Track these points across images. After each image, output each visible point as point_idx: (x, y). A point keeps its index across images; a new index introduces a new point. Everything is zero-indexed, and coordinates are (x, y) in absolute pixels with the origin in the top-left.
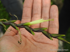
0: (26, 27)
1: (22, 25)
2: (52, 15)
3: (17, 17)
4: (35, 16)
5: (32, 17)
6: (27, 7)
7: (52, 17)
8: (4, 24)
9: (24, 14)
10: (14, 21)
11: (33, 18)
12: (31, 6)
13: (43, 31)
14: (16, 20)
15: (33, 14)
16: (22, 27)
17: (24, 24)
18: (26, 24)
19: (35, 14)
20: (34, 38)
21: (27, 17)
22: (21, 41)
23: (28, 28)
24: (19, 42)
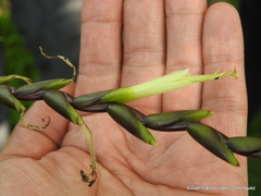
0: (114, 108)
1: (98, 102)
2: (214, 52)
3: (71, 65)
4: (134, 59)
5: (122, 62)
6: (99, 21)
7: (214, 59)
8: (15, 95)
9: (85, 53)
10: (60, 82)
11: (126, 68)
12: (114, 14)
13: (192, 127)
14: (67, 78)
15: (126, 50)
16: (97, 108)
17: (107, 96)
18: (112, 94)
19: (136, 50)
20: (136, 164)
21: (101, 63)
22: (94, 173)
23: (126, 115)
24: (84, 178)
